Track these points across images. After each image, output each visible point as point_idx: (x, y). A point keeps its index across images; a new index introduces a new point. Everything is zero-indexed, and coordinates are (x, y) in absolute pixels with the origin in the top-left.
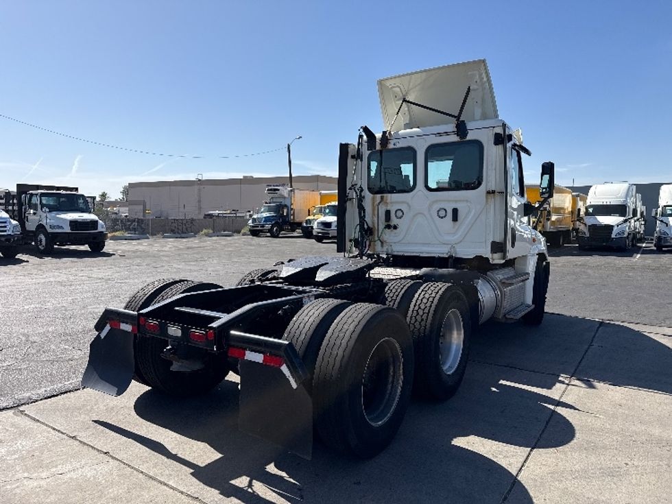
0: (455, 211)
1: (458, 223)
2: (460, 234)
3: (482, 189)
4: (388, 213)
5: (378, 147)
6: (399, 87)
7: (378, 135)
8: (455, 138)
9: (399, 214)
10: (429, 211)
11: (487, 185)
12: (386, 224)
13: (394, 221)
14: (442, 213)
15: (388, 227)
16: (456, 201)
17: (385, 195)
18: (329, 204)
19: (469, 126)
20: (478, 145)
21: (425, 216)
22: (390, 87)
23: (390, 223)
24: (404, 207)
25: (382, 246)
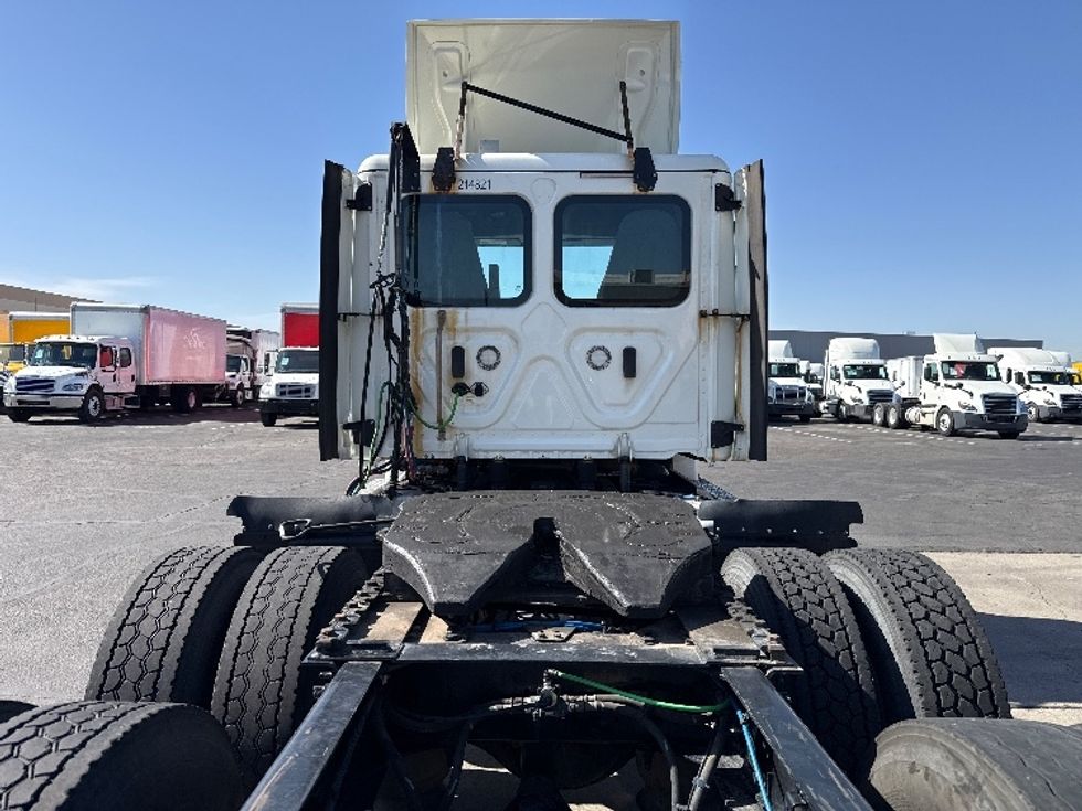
0: (630, 355)
1: (636, 381)
2: (640, 405)
3: (690, 307)
4: (458, 354)
5: (426, 186)
6: (458, 51)
7: (427, 158)
8: (626, 187)
9: (489, 357)
10: (568, 353)
11: (699, 297)
12: (455, 381)
13: (474, 373)
14: (596, 358)
15: (460, 389)
16: (631, 331)
17: (448, 310)
18: (43, 340)
19: (660, 162)
20: (679, 208)
21: (558, 365)
22: (435, 46)
23: (463, 380)
24: (501, 342)
25: (442, 437)
